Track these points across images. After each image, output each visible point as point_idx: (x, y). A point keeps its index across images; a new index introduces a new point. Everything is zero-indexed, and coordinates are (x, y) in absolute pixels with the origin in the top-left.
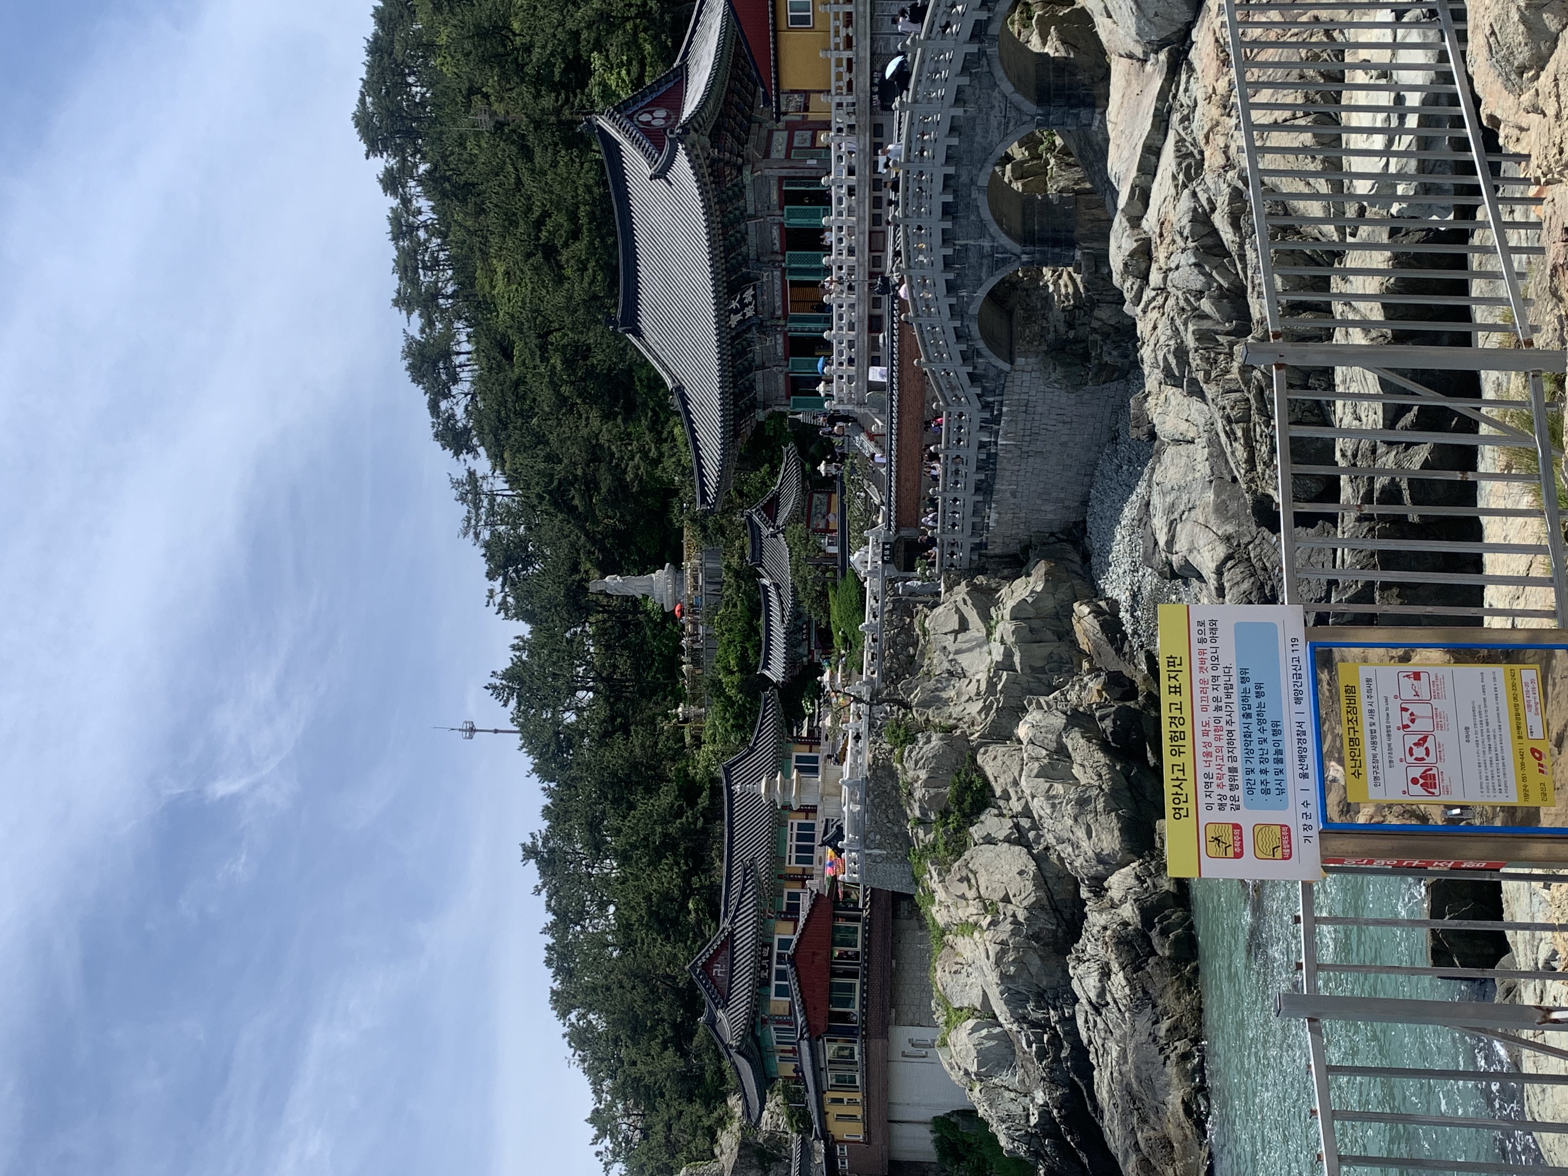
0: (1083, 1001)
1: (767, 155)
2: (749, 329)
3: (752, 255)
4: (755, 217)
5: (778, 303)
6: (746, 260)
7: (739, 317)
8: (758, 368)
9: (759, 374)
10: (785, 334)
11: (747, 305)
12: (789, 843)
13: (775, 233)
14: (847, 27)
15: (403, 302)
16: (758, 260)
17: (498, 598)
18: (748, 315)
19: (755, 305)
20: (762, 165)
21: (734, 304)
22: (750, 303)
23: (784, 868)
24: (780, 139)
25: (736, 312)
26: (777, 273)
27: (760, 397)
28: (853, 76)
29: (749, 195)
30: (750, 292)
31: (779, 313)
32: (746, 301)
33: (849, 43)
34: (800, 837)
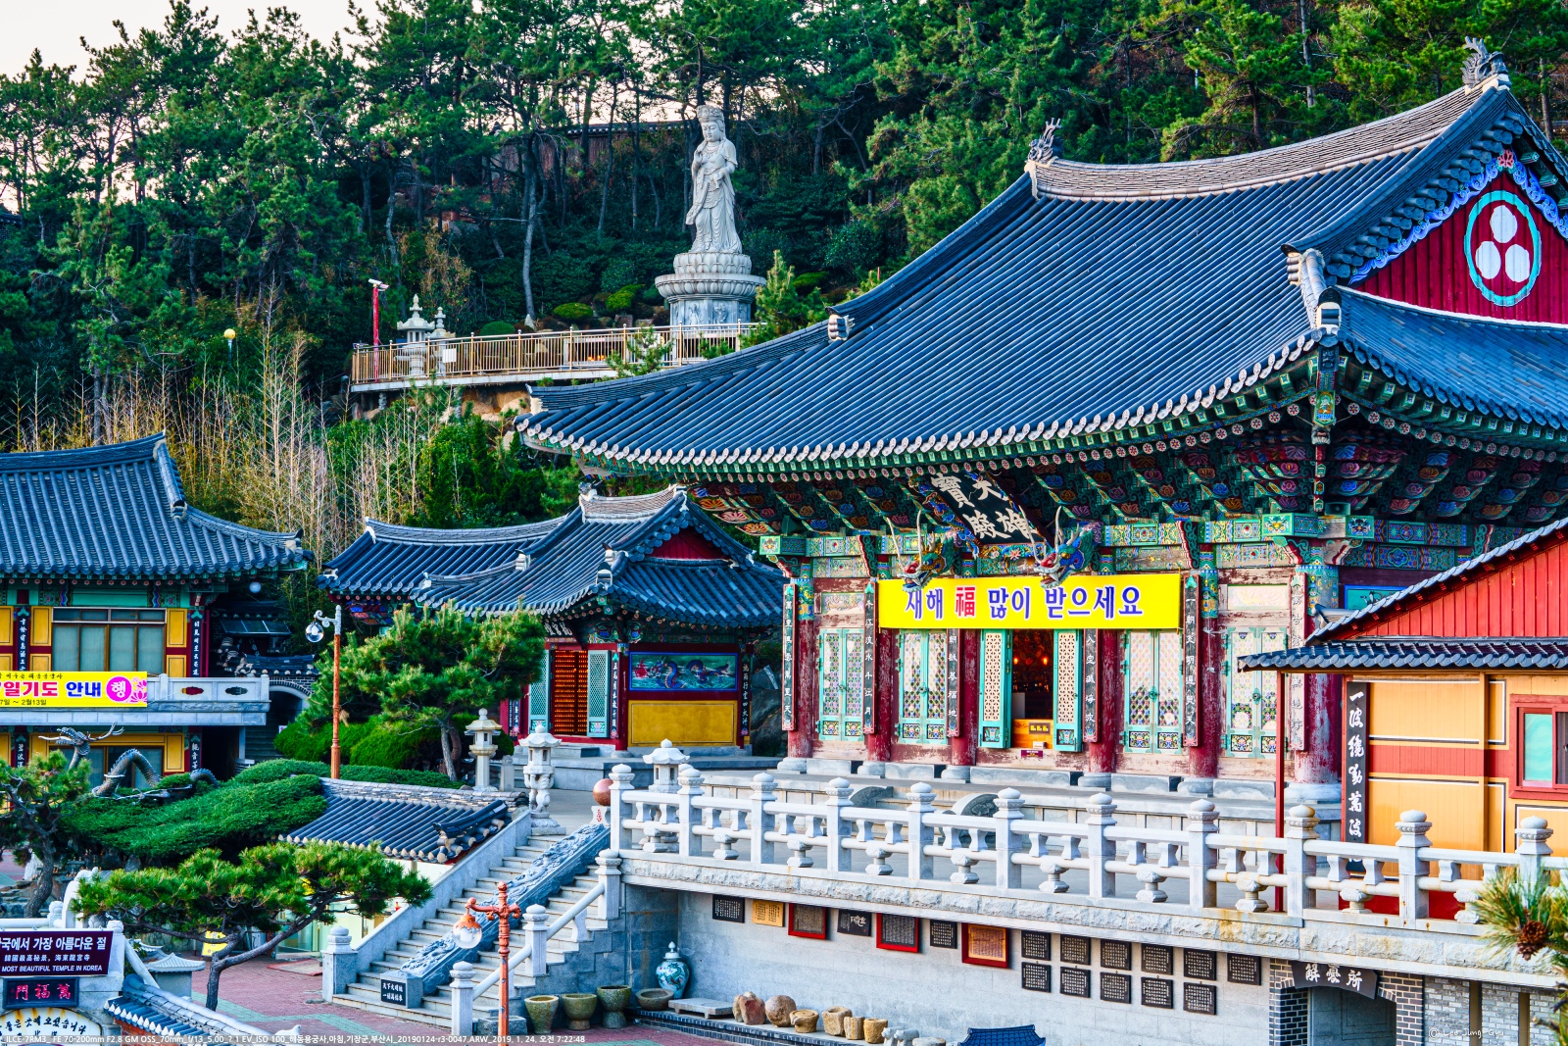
2: (953, 520)
4: (1195, 538)
7: (961, 498)
11: (992, 518)
16: (1102, 548)
18: (973, 521)
19: (999, 541)
21: (983, 485)
22: (999, 527)
25: (967, 487)
27: (812, 547)
28: (1353, 910)
32: (1002, 518)
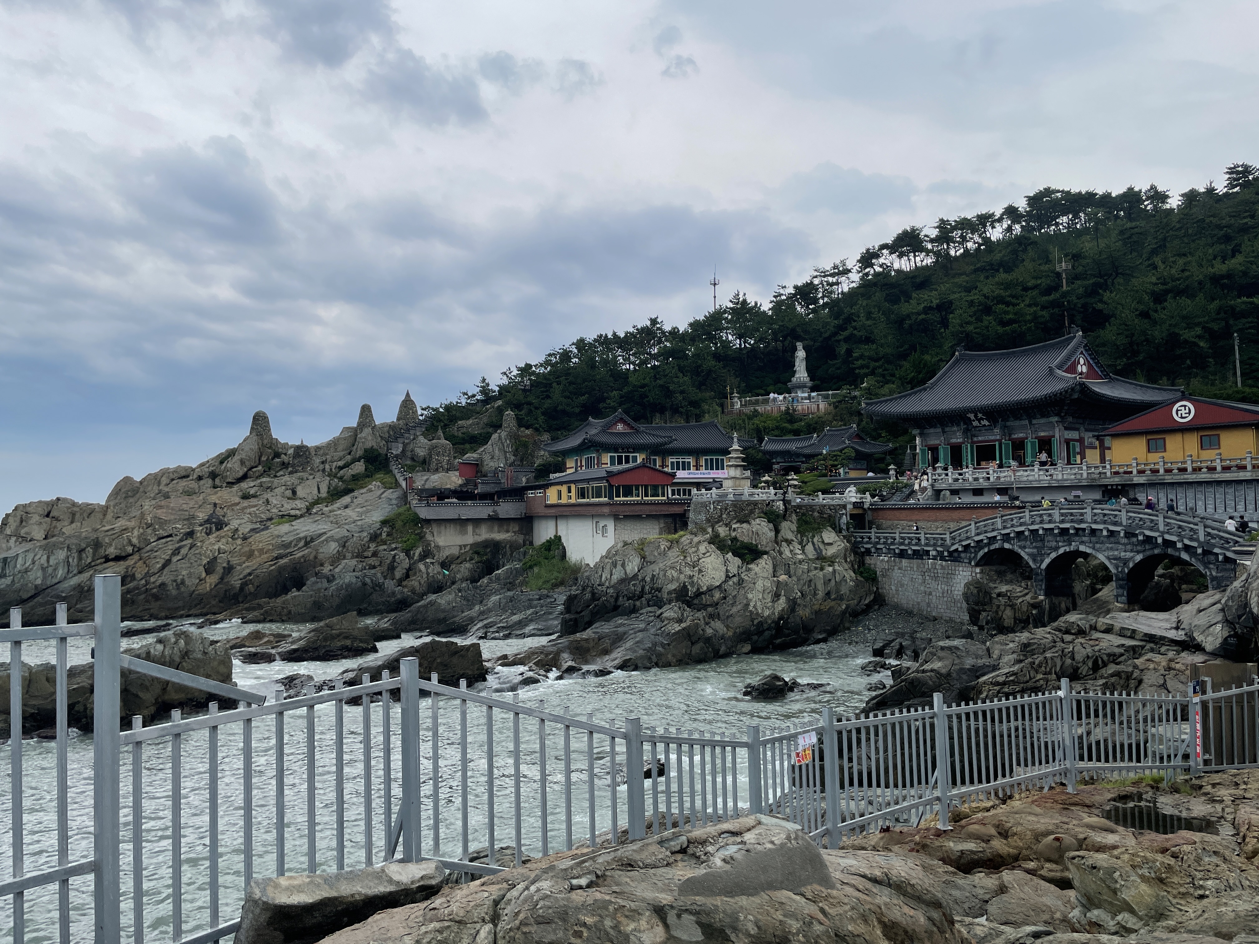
0: (661, 611)
1: (1066, 429)
2: (965, 423)
3: (1008, 424)
4: (1030, 423)
5: (980, 438)
6: (1005, 420)
7: (973, 418)
8: (943, 429)
9: (939, 430)
10: (963, 443)
11: (979, 422)
12: (680, 457)
13: (1021, 435)
14: (1151, 470)
15: (943, 225)
16: (1005, 427)
17: (782, 291)
18: (974, 423)
19: (979, 426)
20: (1061, 426)
21: (980, 415)
22: (980, 424)
23: (668, 456)
24: (1074, 435)
26: (998, 437)
27: (926, 431)
28: (1122, 474)
29: (1042, 421)
30: (987, 423)
31: (975, 439)
32: (982, 422)
33: (1141, 472)
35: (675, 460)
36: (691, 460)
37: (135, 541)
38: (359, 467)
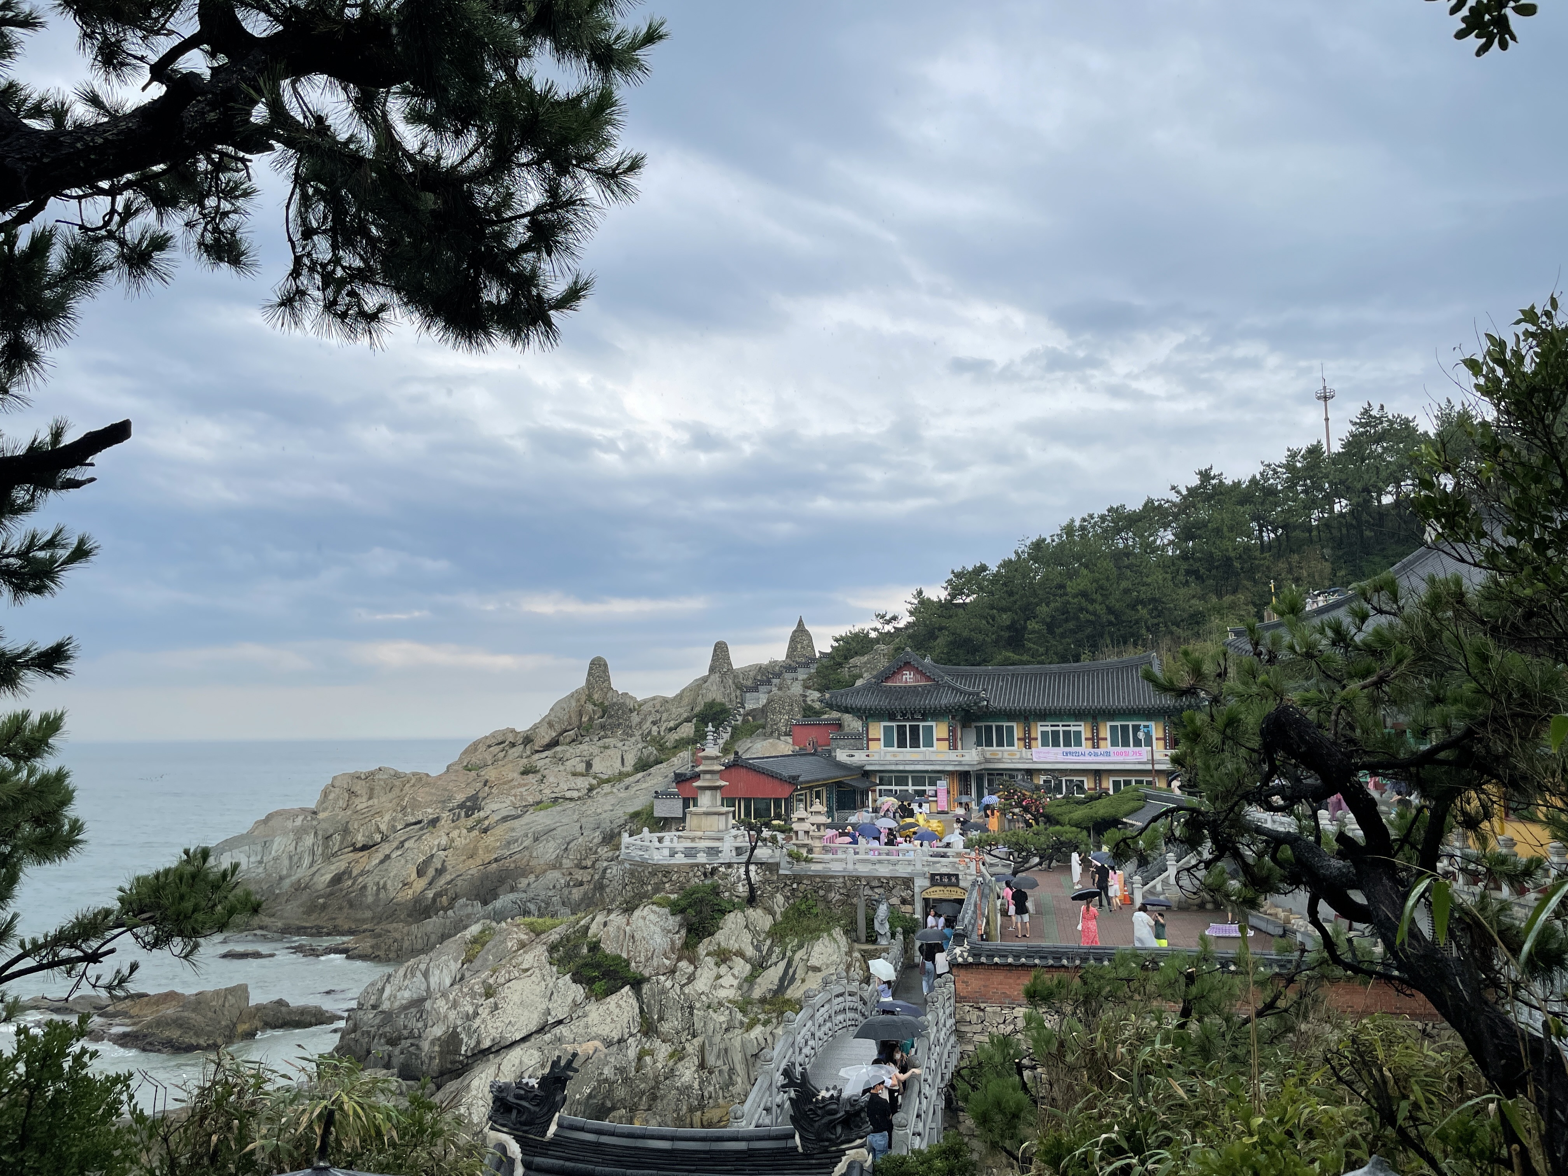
12: (1060, 724)
23: (1035, 721)
34: (1067, 734)
35: (1049, 729)
36: (1081, 729)
37: (383, 827)
38: (687, 730)
